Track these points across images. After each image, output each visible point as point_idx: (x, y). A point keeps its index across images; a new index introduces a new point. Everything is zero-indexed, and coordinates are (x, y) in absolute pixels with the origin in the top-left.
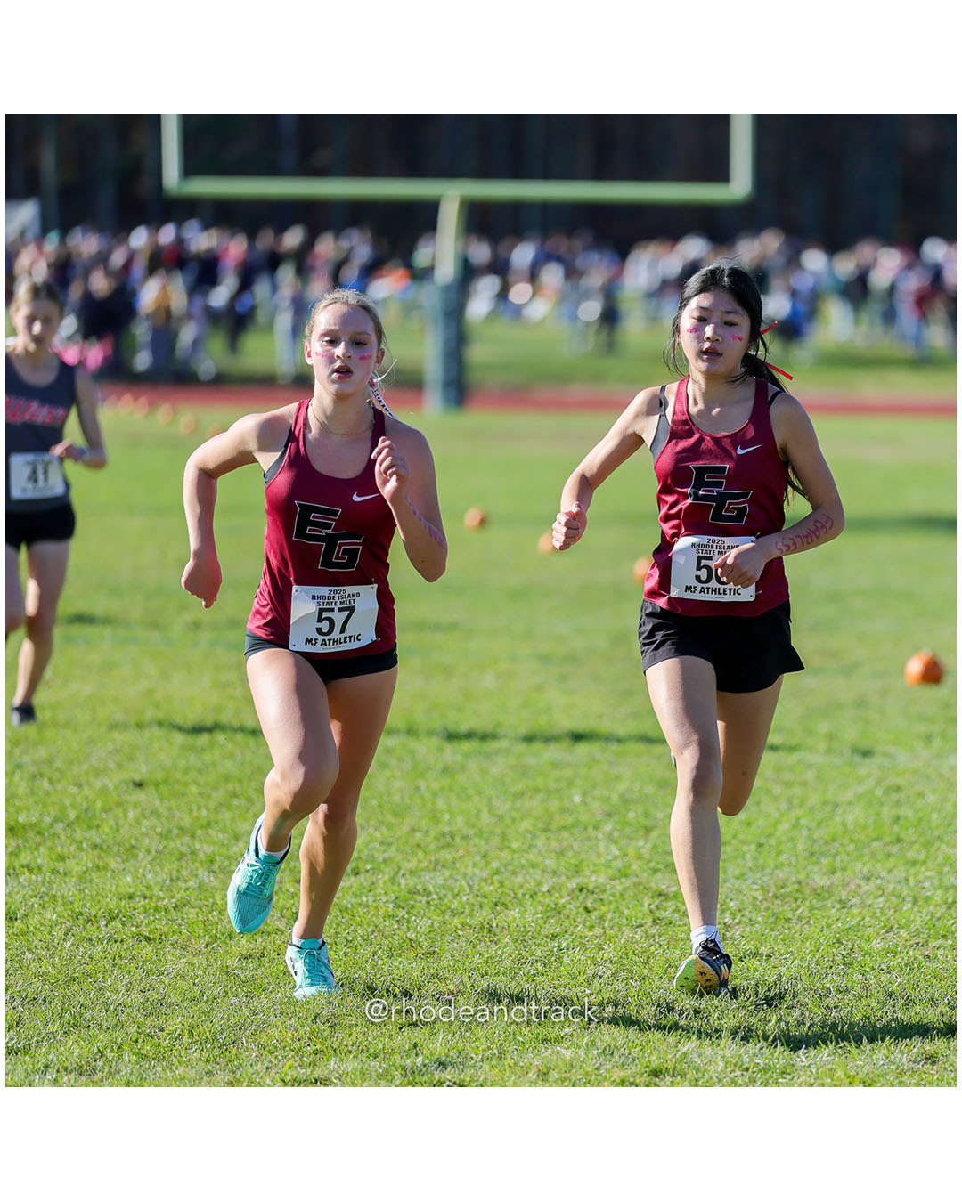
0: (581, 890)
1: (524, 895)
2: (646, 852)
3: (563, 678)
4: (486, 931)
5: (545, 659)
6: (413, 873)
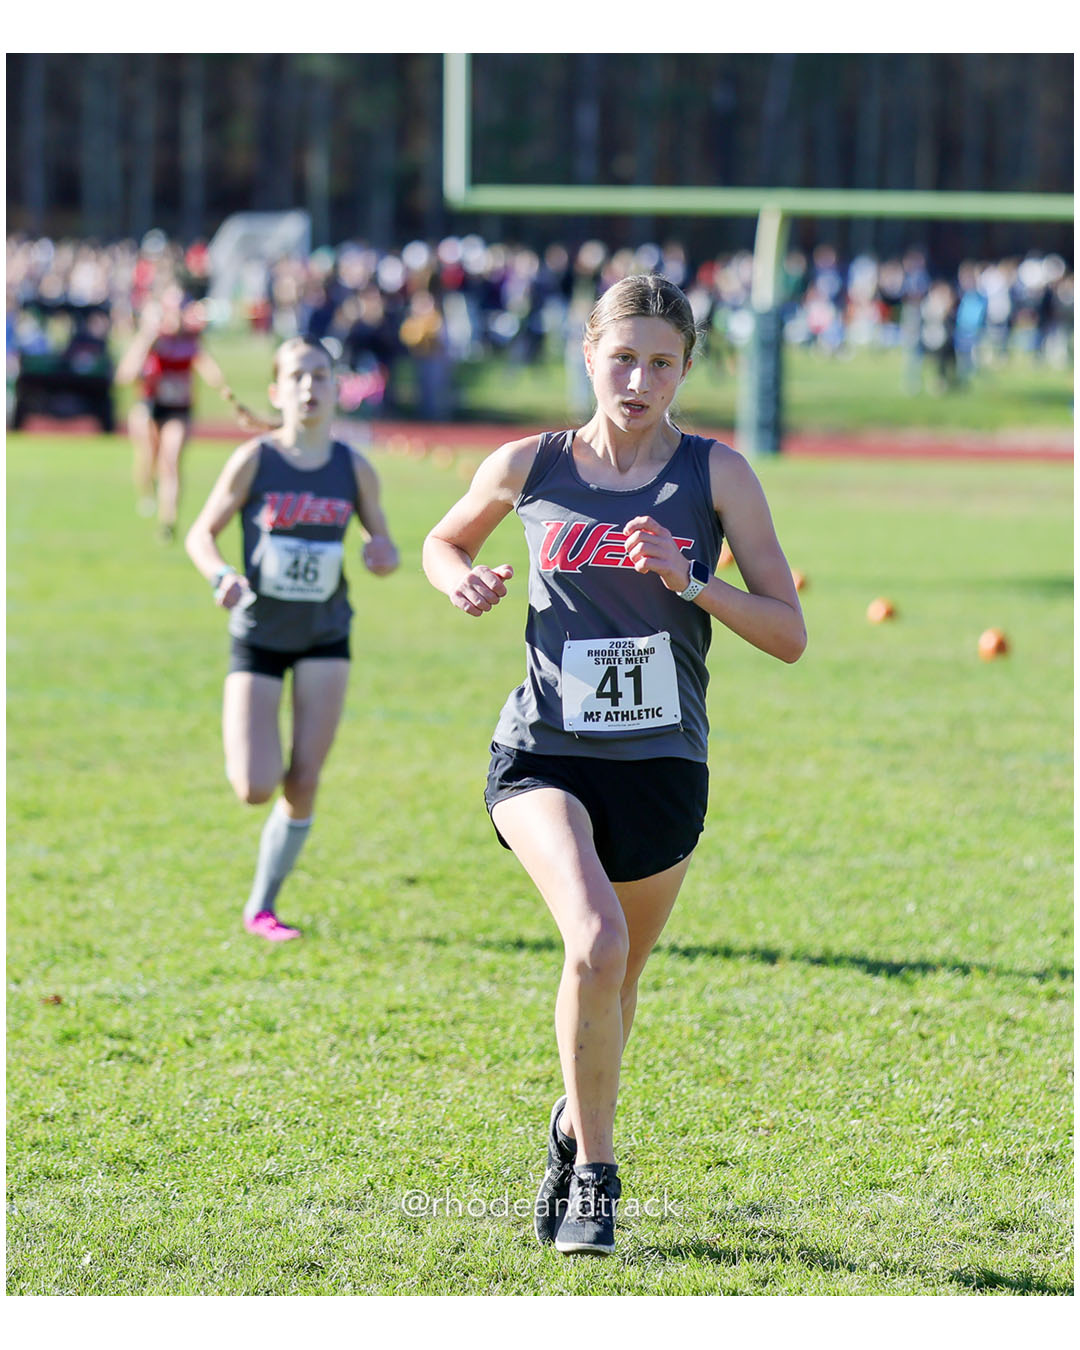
0: (916, 1013)
1: (851, 1017)
4: (806, 1057)
6: (722, 989)
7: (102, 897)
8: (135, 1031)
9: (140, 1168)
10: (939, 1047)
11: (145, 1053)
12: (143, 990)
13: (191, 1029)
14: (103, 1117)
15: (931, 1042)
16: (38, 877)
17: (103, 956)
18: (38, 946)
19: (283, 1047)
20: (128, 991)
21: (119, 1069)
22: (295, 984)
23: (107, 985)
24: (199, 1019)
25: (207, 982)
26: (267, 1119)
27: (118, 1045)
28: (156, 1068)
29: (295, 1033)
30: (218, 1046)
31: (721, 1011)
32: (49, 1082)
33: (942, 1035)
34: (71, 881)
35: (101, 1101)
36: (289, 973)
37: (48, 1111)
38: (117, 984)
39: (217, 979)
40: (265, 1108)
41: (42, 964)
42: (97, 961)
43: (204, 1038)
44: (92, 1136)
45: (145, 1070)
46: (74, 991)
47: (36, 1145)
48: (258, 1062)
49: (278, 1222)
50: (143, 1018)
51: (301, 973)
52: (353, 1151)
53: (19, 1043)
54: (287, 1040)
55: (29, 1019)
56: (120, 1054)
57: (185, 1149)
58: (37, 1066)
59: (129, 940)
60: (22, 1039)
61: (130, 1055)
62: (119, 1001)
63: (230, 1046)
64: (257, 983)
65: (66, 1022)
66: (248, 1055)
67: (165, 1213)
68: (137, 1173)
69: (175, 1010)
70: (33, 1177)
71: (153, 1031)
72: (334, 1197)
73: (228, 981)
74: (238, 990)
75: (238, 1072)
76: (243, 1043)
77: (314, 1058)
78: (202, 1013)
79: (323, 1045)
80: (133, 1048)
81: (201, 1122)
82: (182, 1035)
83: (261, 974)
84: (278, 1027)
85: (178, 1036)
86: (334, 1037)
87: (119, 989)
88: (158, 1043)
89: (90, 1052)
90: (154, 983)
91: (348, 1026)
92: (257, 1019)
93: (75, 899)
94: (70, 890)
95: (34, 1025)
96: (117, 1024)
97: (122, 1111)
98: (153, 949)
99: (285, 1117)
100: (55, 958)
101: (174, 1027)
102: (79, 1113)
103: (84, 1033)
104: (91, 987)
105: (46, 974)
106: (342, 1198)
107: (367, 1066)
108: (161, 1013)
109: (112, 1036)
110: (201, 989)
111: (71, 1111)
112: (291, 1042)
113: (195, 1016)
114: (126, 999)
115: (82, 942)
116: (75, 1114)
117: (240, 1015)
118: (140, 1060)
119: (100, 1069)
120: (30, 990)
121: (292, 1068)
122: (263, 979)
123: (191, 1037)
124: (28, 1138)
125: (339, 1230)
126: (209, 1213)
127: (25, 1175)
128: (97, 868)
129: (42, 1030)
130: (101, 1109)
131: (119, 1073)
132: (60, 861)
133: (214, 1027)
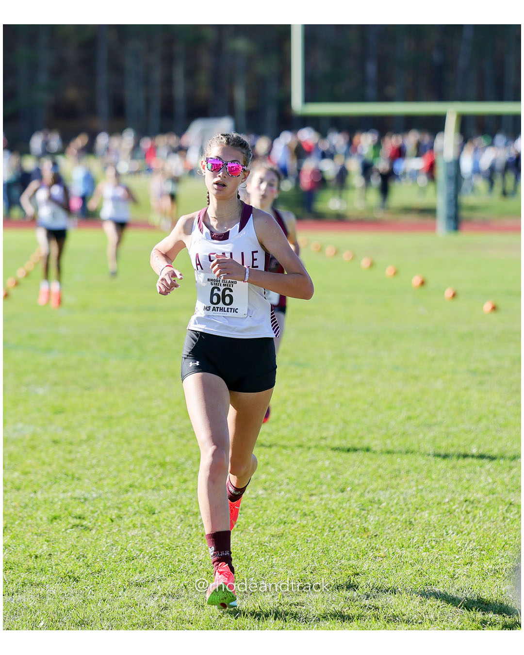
0: (466, 501)
1: (433, 504)
2: (507, 480)
3: (481, 383)
4: (408, 523)
5: (474, 372)
6: (374, 491)
7: (85, 450)
8: (88, 514)
9: (76, 580)
10: (475, 517)
11: (90, 525)
12: (95, 495)
13: (114, 513)
14: (64, 555)
15: (470, 515)
16: (55, 442)
17: (79, 479)
18: (48, 475)
19: (156, 521)
20: (86, 495)
21: (75, 533)
22: (169, 491)
23: (78, 493)
24: (120, 509)
25: (127, 491)
26: (141, 556)
27: (78, 522)
28: (93, 532)
29: (164, 514)
30: (127, 521)
31: (372, 502)
32: (41, 539)
33: (476, 512)
34: (71, 443)
35: (63, 548)
36: (166, 486)
37: (38, 553)
38: (83, 492)
39: (131, 489)
40: (141, 550)
41: (49, 483)
42: (76, 481)
43: (120, 517)
44: (56, 565)
45: (88, 533)
46: (61, 496)
47: (28, 570)
48: (143, 529)
49: (137, 605)
50: (91, 508)
51: (172, 486)
52: (179, 570)
53: (30, 521)
54: (159, 518)
55: (37, 510)
56: (77, 526)
57: (100, 571)
58: (37, 532)
59: (93, 471)
60: (32, 519)
61: (82, 526)
62: (82, 500)
63: (132, 522)
64: (150, 491)
65: (55, 510)
66: (139, 525)
67: (84, 601)
68: (75, 582)
69: (109, 504)
70: (24, 585)
71: (96, 515)
72: (166, 592)
73: (136, 490)
74: (140, 494)
75: (132, 534)
76: (138, 520)
77: (170, 526)
78: (121, 506)
79: (176, 520)
80: (84, 523)
81: (110, 557)
82: (109, 516)
83: (153, 487)
84: (156, 512)
85: (107, 517)
86: (182, 516)
87: (83, 495)
88: (97, 520)
89: (63, 525)
90: (101, 491)
91: (189, 511)
92: (147, 508)
93: (70, 452)
94: (69, 448)
95: (39, 512)
96: (78, 511)
97: (73, 553)
98: (103, 476)
99: (150, 555)
100: (56, 480)
101: (106, 513)
102: (53, 554)
103: (63, 516)
104: (69, 494)
105: (50, 488)
106: (170, 593)
107: (194, 530)
108: (101, 506)
109: (76, 517)
110: (123, 494)
111: (49, 553)
112: (161, 519)
113: (117, 507)
114: (86, 499)
115: (70, 473)
116: (50, 555)
117: (138, 506)
118: (86, 528)
119: (67, 533)
120: (40, 496)
121: (159, 531)
122: (153, 489)
123: (114, 517)
124: (25, 566)
125: (166, 608)
126: (104, 601)
127: (20, 584)
128: (84, 437)
129: (43, 515)
130: (63, 552)
131: (75, 535)
132: (67, 434)
133: (125, 512)
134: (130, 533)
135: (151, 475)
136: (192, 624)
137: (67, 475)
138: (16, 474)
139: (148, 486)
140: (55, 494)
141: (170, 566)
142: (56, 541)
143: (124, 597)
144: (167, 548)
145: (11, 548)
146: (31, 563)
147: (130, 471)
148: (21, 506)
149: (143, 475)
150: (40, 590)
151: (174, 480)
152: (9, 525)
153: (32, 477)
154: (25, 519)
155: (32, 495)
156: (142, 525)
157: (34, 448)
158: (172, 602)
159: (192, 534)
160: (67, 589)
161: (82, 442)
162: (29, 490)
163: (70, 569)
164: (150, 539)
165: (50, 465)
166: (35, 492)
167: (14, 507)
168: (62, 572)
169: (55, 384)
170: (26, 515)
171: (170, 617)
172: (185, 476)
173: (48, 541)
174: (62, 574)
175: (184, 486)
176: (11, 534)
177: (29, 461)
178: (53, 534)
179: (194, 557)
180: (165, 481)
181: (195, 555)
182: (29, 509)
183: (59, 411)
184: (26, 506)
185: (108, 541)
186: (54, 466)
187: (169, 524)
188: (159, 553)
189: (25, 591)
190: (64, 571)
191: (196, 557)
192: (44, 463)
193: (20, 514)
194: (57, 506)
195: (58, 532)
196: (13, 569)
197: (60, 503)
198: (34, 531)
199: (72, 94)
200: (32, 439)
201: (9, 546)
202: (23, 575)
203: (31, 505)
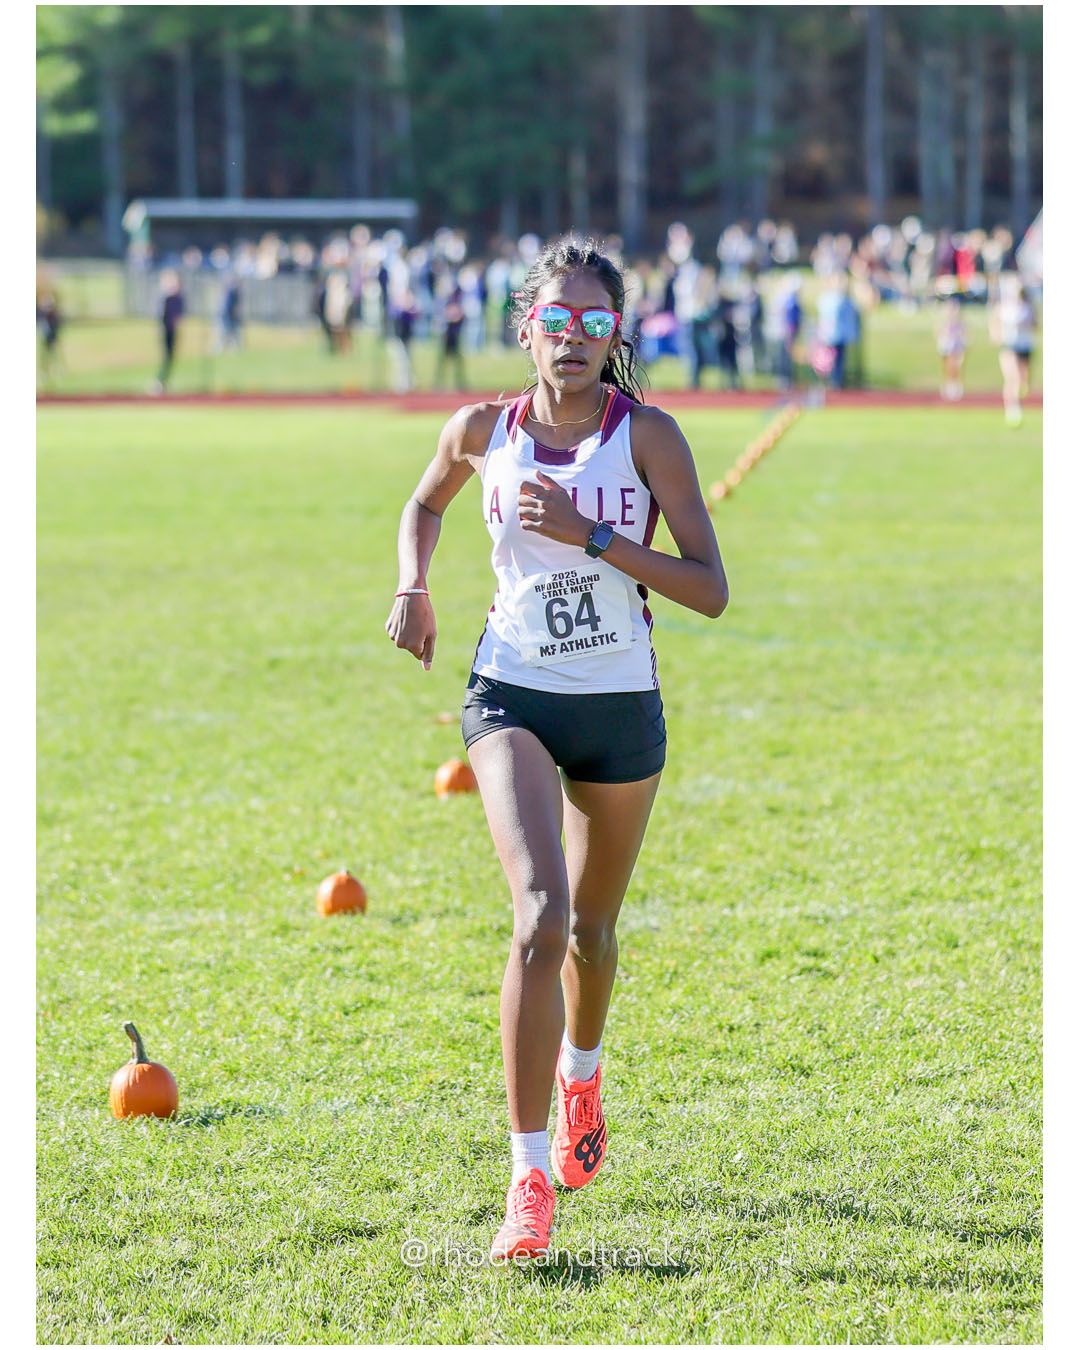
7: (826, 827)
8: (830, 947)
9: (806, 1073)
11: (834, 968)
12: (844, 912)
13: (880, 945)
14: (783, 1026)
16: (773, 811)
17: (815, 881)
18: (758, 872)
19: (959, 961)
20: (830, 912)
21: (806, 984)
22: (985, 903)
23: (814, 907)
24: (891, 938)
25: (906, 904)
26: (929, 1028)
27: (811, 962)
28: (841, 981)
29: (976, 947)
30: (905, 961)
32: (740, 995)
34: (802, 813)
35: (782, 1011)
36: (980, 894)
37: (735, 1021)
38: (823, 906)
39: (914, 900)
40: (930, 1017)
41: (759, 889)
42: (809, 885)
43: (891, 954)
44: (769, 1044)
45: (830, 983)
46: (781, 913)
47: (716, 1053)
48: (935, 976)
49: (919, 1121)
50: (837, 937)
51: (992, 894)
52: (1002, 1055)
53: (721, 960)
54: (966, 955)
55: (735, 939)
56: (810, 970)
57: (850, 1055)
58: (734, 982)
59: (842, 866)
60: (725, 957)
61: (819, 970)
62: (821, 921)
63: (914, 960)
64: (950, 903)
65: (768, 940)
66: (927, 969)
67: (819, 1114)
68: (802, 1077)
69: (870, 929)
70: (707, 1081)
71: (845, 949)
72: (975, 1096)
73: (924, 902)
74: (930, 910)
75: (915, 985)
76: (926, 958)
77: (986, 971)
78: (893, 931)
79: (997, 959)
80: (824, 964)
81: (871, 1030)
82: (871, 951)
83: (955, 894)
84: (961, 943)
85: (867, 953)
86: (1010, 951)
87: (823, 912)
88: (847, 959)
89: (784, 968)
90: (856, 905)
91: (1023, 941)
92: (942, 935)
93: (801, 829)
94: (798, 822)
95: (739, 944)
96: (813, 942)
97: (800, 1022)
98: (862, 874)
99: (947, 1025)
100: (772, 884)
101: (865, 945)
102: (762, 1023)
103: (783, 951)
104: (796, 909)
105: (761, 897)
106: (983, 1098)
107: (1032, 977)
108: (856, 932)
109: (808, 954)
110: (898, 909)
111: (755, 1021)
112: (970, 956)
113: (887, 935)
114: (827, 920)
115: (799, 869)
116: (757, 1025)
117: (927, 932)
118: (827, 975)
119: (790, 983)
120: (741, 913)
121: (965, 980)
122: (957, 900)
123: (879, 953)
124: (709, 1047)
125: (975, 1127)
126: (857, 1113)
127: (700, 1079)
128: (827, 801)
129: (745, 949)
130: (782, 1020)
131: (806, 986)
132: (796, 795)
133: (901, 944)
134: (910, 985)
135: (952, 873)
136: (1023, 1156)
137: (792, 872)
138: (697, 872)
139: (947, 893)
140: (771, 910)
141: (985, 1048)
142: (770, 999)
143: (896, 1105)
144: (979, 1011)
145: (684, 1013)
146: (719, 1041)
147: (913, 866)
148: (704, 933)
149: (937, 874)
150: (737, 1093)
151: (998, 883)
152: (681, 969)
153: (726, 877)
154: (713, 957)
155: (726, 911)
156: (934, 969)
157: (732, 821)
158: (985, 1114)
159: (1027, 984)
160: (788, 1090)
161: (822, 810)
162: (720, 902)
163: (794, 1051)
164: (947, 994)
165: (761, 853)
166: (732, 906)
167: (693, 935)
168: (778, 1054)
169: (776, 700)
170: (714, 949)
171: (982, 1143)
172: (1016, 875)
173: (754, 999)
174: (780, 1061)
175: (1015, 894)
176: (685, 985)
177: (721, 848)
178: (764, 983)
179: (1030, 1028)
180: (980, 883)
181: (1031, 1025)
182: (720, 938)
183: (781, 752)
184: (715, 932)
185: (868, 998)
186: (769, 857)
187: (985, 966)
188: (964, 1022)
189: (708, 1093)
190: (783, 1056)
191: (1034, 1030)
192: (750, 851)
193: (703, 948)
194: (773, 933)
195: (773, 981)
196: (686, 1052)
197: (777, 927)
198: (729, 979)
199: (818, 153)
200: (729, 806)
201: (681, 1008)
202: (706, 1064)
203: (724, 931)
